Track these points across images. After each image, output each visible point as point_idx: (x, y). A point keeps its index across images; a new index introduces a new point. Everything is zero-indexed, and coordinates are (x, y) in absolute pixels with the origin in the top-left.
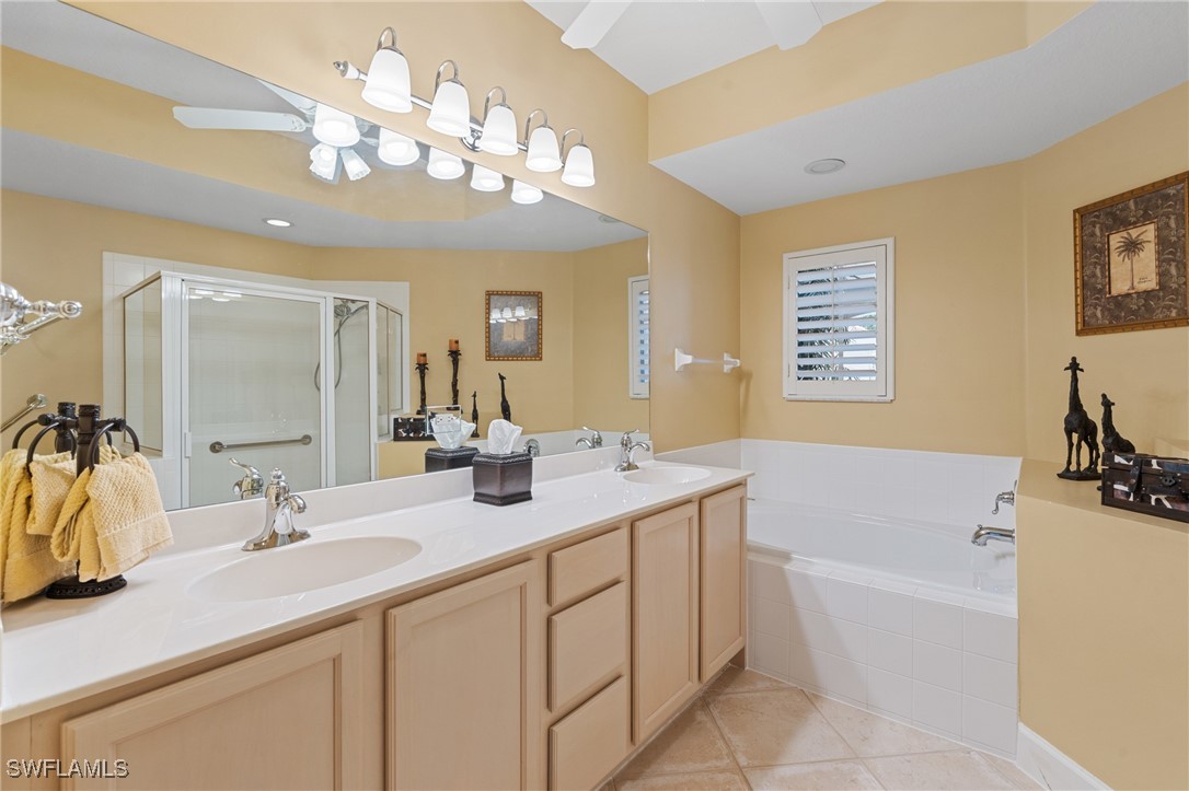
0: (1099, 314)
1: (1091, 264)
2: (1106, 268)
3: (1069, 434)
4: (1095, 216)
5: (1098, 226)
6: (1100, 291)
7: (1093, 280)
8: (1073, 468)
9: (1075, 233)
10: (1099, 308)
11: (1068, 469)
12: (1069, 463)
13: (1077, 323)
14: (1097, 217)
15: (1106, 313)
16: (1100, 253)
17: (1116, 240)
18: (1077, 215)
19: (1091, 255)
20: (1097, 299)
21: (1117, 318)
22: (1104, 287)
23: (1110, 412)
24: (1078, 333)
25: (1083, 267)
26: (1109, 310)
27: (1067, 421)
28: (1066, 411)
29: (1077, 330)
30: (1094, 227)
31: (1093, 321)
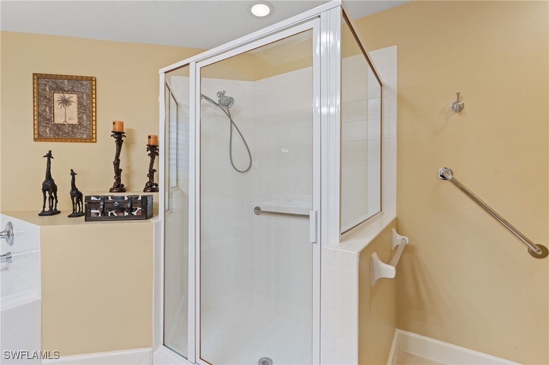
0: (48, 131)
1: (43, 105)
2: (52, 109)
3: (44, 191)
4: (46, 81)
5: (48, 86)
6: (49, 120)
7: (44, 113)
8: (47, 209)
9: (34, 86)
10: (48, 129)
11: (44, 211)
12: (44, 207)
13: (34, 134)
14: (48, 82)
15: (52, 131)
16: (49, 100)
17: (57, 97)
18: (35, 77)
19: (43, 100)
20: (47, 123)
21: (58, 135)
22: (51, 118)
23: (75, 178)
24: (35, 140)
25: (38, 106)
26: (54, 130)
27: (44, 185)
28: (44, 179)
29: (34, 138)
30: (45, 86)
31: (44, 134)
